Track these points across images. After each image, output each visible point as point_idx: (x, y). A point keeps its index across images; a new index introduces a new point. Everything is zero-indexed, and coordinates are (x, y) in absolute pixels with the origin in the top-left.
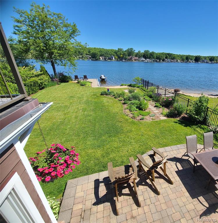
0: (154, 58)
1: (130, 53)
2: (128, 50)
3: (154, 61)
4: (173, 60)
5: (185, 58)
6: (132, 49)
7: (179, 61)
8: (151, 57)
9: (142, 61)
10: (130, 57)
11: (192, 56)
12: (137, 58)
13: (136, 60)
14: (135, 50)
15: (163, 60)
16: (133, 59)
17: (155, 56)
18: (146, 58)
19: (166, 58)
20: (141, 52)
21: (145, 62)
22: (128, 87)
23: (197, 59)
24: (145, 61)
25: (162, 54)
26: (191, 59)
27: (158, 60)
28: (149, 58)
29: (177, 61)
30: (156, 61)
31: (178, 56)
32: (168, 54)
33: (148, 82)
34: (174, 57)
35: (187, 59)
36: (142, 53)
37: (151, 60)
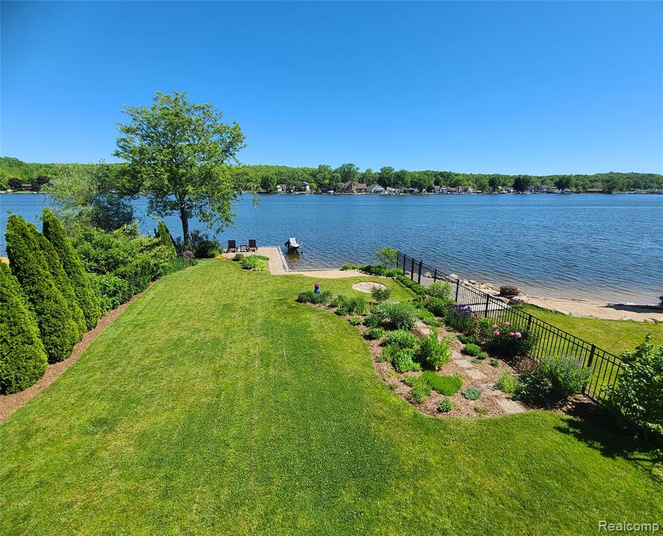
0: (405, 184)
1: (347, 174)
2: (343, 167)
3: (405, 192)
4: (454, 189)
5: (486, 182)
6: (351, 165)
7: (471, 190)
8: (397, 183)
9: (376, 192)
10: (347, 184)
11: (506, 177)
12: (364, 186)
13: (360, 190)
14: (357, 169)
15: (429, 190)
16: (354, 188)
17: (410, 180)
18: (385, 186)
19: (437, 183)
20: (373, 172)
21: (385, 195)
22: (362, 275)
23: (521, 184)
24: (382, 193)
25: (426, 173)
26: (503, 185)
27: (416, 190)
28: (394, 185)
29: (466, 190)
30: (412, 191)
31: (468, 178)
32: (441, 174)
33: (421, 263)
34: (458, 181)
35: (492, 184)
36: (375, 174)
37: (397, 190)
